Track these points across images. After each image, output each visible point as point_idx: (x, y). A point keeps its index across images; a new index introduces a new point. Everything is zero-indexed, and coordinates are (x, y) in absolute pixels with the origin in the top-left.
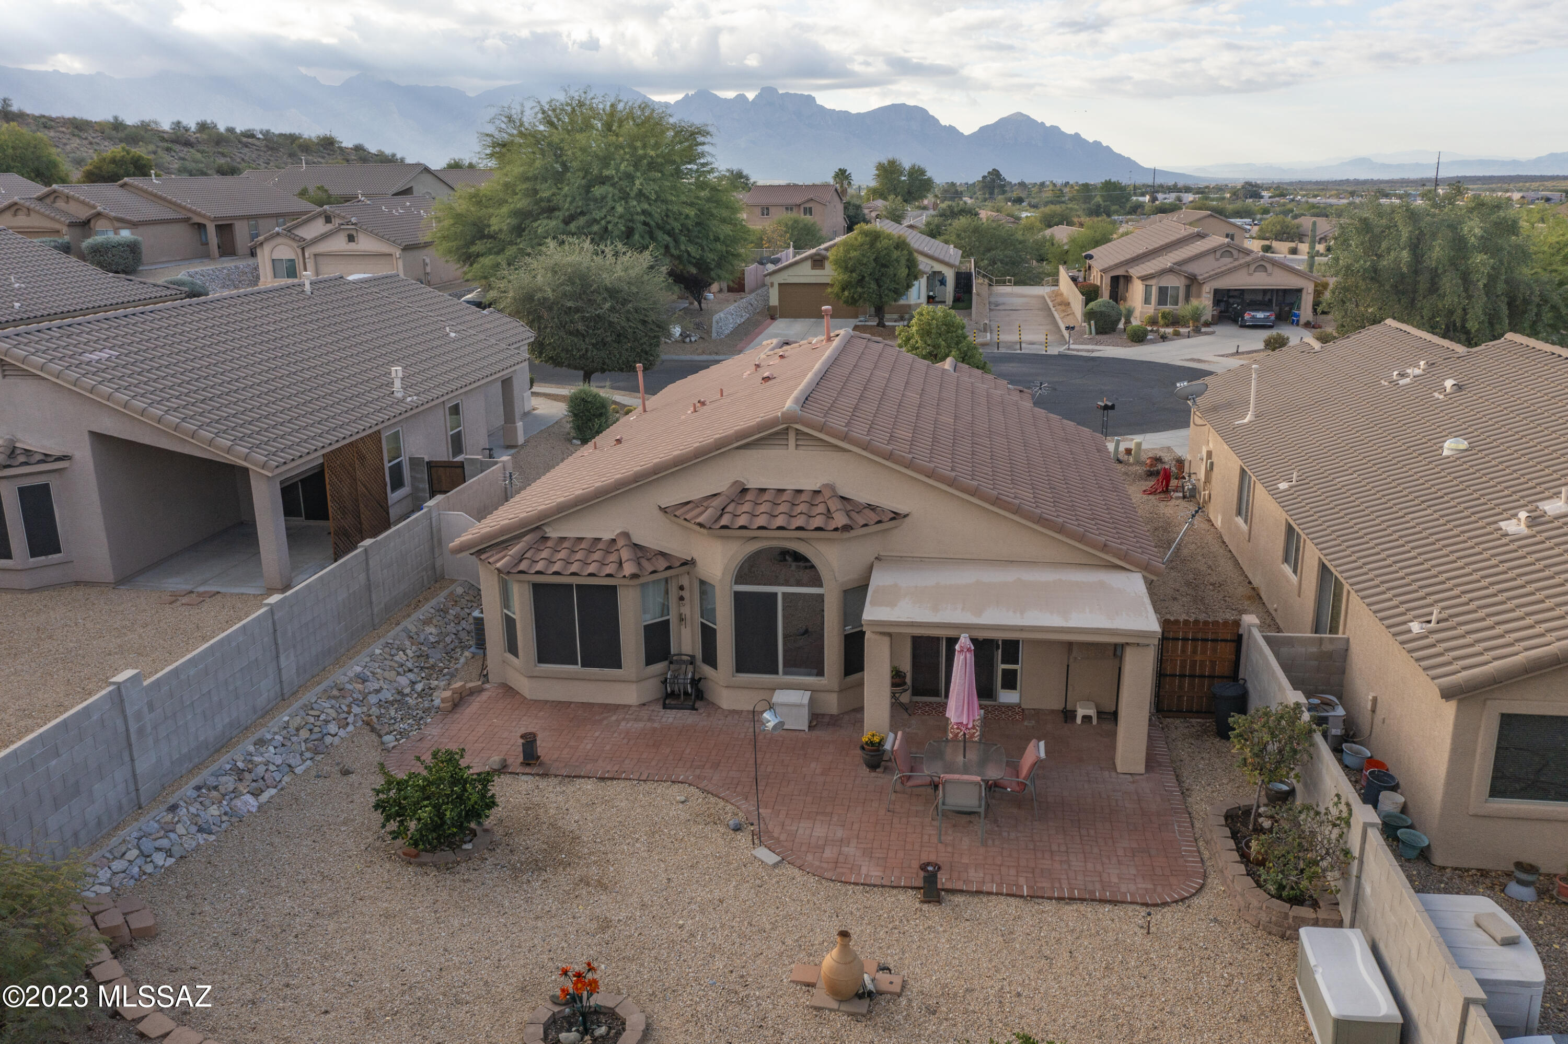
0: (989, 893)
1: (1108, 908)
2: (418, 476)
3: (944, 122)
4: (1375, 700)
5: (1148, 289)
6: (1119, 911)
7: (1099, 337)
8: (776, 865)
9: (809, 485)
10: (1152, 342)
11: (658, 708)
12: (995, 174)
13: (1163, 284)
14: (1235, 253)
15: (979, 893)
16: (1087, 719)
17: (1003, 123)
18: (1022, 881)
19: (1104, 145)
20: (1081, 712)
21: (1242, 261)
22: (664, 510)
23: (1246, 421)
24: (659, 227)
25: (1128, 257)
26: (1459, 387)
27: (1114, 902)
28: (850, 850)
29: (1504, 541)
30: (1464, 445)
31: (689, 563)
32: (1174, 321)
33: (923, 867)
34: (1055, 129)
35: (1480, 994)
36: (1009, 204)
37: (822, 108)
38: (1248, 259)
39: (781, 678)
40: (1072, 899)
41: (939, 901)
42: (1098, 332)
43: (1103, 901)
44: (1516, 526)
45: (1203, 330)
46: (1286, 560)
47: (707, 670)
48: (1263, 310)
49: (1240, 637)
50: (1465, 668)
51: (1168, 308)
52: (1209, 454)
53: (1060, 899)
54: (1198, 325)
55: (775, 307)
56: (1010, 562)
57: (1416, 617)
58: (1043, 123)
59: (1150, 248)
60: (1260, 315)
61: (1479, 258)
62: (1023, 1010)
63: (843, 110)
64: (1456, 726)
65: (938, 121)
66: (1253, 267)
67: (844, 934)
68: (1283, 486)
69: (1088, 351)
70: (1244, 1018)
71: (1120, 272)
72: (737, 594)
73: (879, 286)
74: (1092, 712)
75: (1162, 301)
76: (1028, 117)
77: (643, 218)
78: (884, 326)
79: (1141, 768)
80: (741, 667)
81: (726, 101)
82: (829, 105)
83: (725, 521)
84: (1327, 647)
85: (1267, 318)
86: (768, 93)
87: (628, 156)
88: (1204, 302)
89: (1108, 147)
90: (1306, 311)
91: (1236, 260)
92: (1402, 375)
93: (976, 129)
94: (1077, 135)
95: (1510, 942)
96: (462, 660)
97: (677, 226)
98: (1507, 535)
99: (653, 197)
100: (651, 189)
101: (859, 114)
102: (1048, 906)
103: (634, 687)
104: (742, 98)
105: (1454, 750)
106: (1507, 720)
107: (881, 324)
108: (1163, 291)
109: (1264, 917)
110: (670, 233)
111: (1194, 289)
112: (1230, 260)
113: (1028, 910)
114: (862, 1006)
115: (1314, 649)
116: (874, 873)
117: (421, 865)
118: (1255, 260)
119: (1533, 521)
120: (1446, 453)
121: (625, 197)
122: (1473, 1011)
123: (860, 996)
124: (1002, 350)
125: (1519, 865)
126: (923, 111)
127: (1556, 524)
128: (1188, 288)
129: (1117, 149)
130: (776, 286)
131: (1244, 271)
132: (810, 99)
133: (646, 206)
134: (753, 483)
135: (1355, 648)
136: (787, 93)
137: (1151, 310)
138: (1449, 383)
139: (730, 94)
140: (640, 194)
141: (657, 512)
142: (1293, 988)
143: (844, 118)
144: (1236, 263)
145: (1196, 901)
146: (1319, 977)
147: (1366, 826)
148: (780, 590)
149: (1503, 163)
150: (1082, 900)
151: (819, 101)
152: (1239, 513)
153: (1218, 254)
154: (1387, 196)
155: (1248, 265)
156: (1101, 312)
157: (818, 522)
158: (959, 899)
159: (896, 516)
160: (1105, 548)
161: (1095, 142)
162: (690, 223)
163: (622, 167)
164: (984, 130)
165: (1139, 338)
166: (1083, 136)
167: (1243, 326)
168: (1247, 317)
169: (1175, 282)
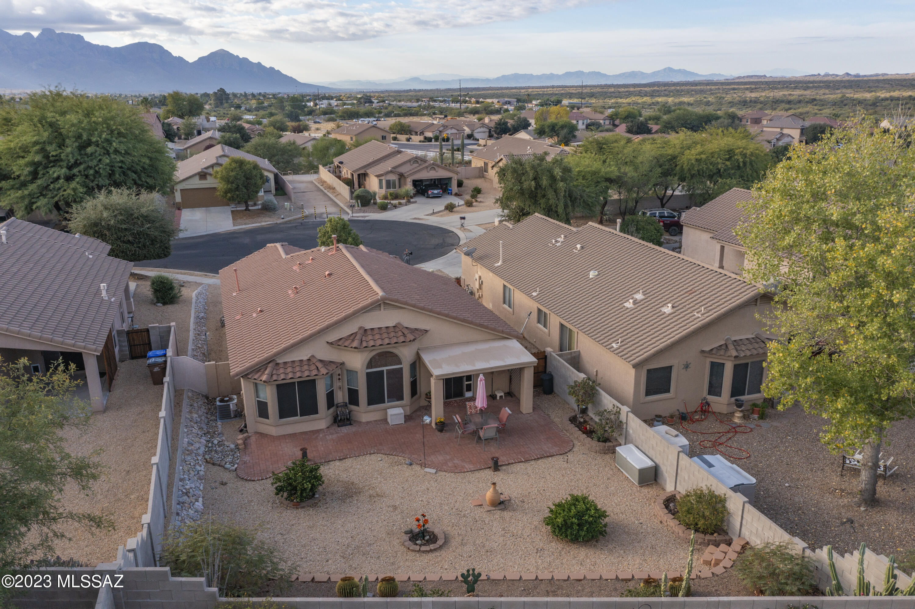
0: (512, 463)
1: (550, 458)
2: (122, 339)
3: (175, 54)
4: (597, 371)
5: (381, 181)
6: (554, 459)
7: (363, 208)
8: (436, 473)
9: (391, 324)
10: (391, 209)
11: (335, 427)
12: (222, 90)
13: (388, 179)
14: (419, 161)
15: (509, 464)
16: (501, 397)
17: (213, 55)
18: (519, 457)
19: (276, 69)
20: (499, 395)
21: (424, 166)
22: (331, 344)
23: (499, 264)
24: (129, 169)
25: (365, 164)
26: (582, 248)
27: (551, 456)
28: (456, 461)
29: (628, 311)
30: (597, 273)
31: (343, 364)
32: (396, 197)
33: (493, 459)
34: (245, 60)
35: (681, 449)
36: (233, 109)
37: (89, 44)
38: (427, 165)
39: (387, 404)
40: (538, 459)
41: (499, 470)
42: (362, 206)
43: (548, 457)
44: (629, 304)
45: (412, 200)
46: (539, 322)
47: (353, 407)
48: (437, 189)
49: (546, 356)
50: (637, 357)
51: (392, 190)
52: (480, 277)
53: (535, 459)
54: (409, 199)
55: (179, 203)
56: (468, 343)
57: (613, 342)
58: (237, 56)
59: (376, 159)
60: (436, 192)
61: (561, 184)
62: (548, 494)
63: (105, 45)
64: (635, 376)
65: (170, 53)
66: (429, 169)
67: (494, 484)
68: (534, 294)
69: (362, 217)
70: (608, 479)
71: (362, 172)
72: (367, 373)
73: (248, 190)
74: (502, 394)
75: (388, 186)
76: (228, 52)
77: (120, 165)
78: (249, 210)
79: (531, 411)
80: (370, 402)
81: (16, 37)
82: (94, 42)
83: (364, 344)
84: (573, 355)
85: (438, 193)
86: (47, 33)
87: (105, 129)
88: (409, 187)
89: (278, 71)
90: (454, 188)
91: (420, 165)
92: (556, 241)
93: (196, 59)
94: (259, 64)
95: (677, 436)
96: (220, 426)
97: (139, 168)
98: (628, 308)
99: (123, 152)
100: (122, 148)
101: (116, 48)
102: (533, 462)
103: (324, 420)
104: (28, 35)
105: (635, 384)
106: (649, 371)
107: (247, 209)
108: (388, 182)
109: (598, 448)
110: (135, 172)
111: (402, 181)
112: (417, 165)
113: (527, 465)
114: (502, 506)
115: (569, 357)
116: (472, 467)
117: (303, 507)
118: (430, 165)
119: (635, 303)
120: (591, 277)
121: (108, 153)
122: (681, 454)
123: (500, 504)
124: (318, 219)
125: (656, 416)
126: (160, 48)
127: (642, 303)
128: (399, 179)
129: (284, 72)
130: (179, 191)
131: (425, 171)
132: (80, 38)
133: (122, 158)
134: (368, 326)
135: (583, 354)
136: (62, 33)
137: (383, 191)
138: (579, 246)
139: (20, 33)
140: (116, 151)
141: (326, 344)
142: (616, 467)
143: (105, 50)
144: (421, 167)
145: (574, 449)
146: (628, 460)
147: (627, 412)
148: (385, 369)
149: (483, 80)
150: (541, 458)
151: (86, 39)
152: (504, 302)
153: (412, 162)
154: (435, 101)
155: (427, 167)
156: (363, 196)
157: (402, 339)
158: (504, 468)
159: (426, 331)
160: (503, 332)
161: (271, 68)
162: (146, 167)
163: (104, 136)
164: (201, 59)
165: (384, 208)
166: (263, 64)
167: (428, 197)
168: (430, 193)
169: (393, 177)
